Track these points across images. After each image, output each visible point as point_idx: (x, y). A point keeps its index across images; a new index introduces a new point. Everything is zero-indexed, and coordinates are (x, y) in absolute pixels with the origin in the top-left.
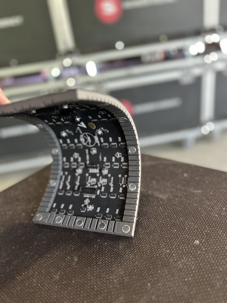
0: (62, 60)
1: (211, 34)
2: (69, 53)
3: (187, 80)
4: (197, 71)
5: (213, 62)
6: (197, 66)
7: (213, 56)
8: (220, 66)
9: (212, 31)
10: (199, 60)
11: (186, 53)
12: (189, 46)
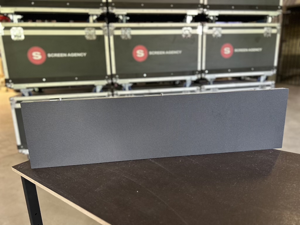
1: (202, 74)
11: (187, 83)
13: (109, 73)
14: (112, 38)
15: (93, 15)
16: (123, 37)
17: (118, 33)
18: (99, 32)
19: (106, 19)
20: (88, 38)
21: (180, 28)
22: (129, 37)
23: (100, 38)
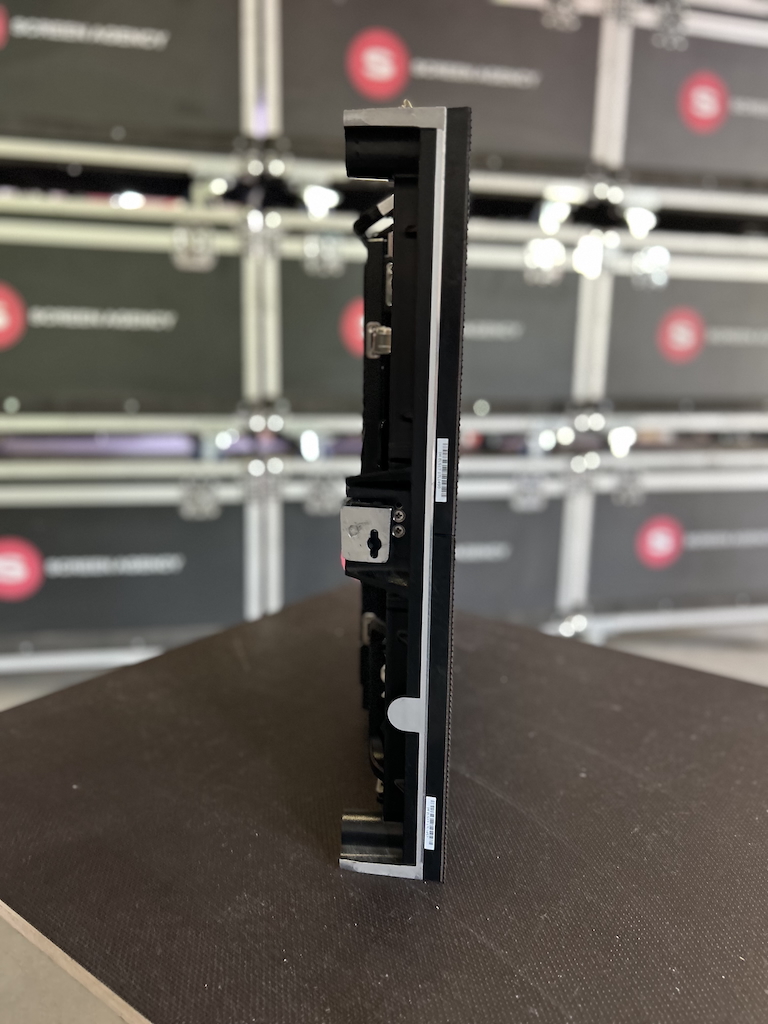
0: (248, 417)
1: (590, 414)
2: (267, 406)
3: (528, 503)
4: (552, 488)
5: (588, 471)
6: (554, 475)
7: (591, 460)
8: (606, 483)
9: (590, 407)
10: (557, 464)
11: (531, 445)
12: (538, 432)
13: (252, 388)
14: (272, 270)
15: (207, 179)
16: (311, 267)
17: (291, 248)
18: (226, 243)
19: (256, 196)
20: (183, 261)
21: (519, 244)
22: (335, 268)
23: (229, 267)
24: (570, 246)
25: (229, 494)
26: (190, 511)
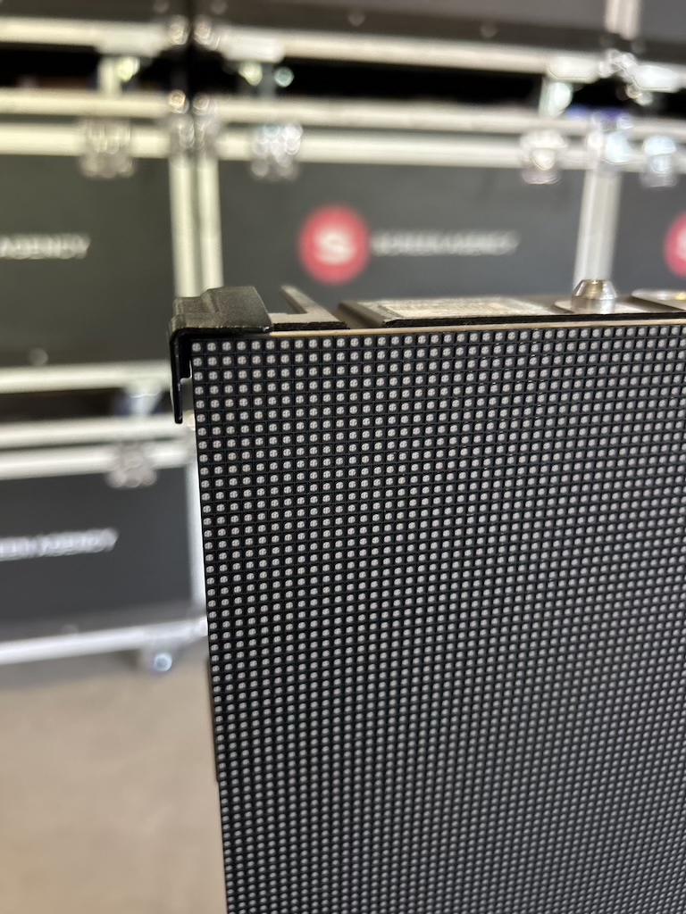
14: (208, 174)
15: (117, 56)
16: (260, 172)
17: (235, 146)
18: (149, 144)
19: (180, 77)
20: (92, 167)
21: (513, 137)
22: (287, 171)
23: (154, 172)
24: (575, 139)
25: (168, 456)
26: (121, 478)
